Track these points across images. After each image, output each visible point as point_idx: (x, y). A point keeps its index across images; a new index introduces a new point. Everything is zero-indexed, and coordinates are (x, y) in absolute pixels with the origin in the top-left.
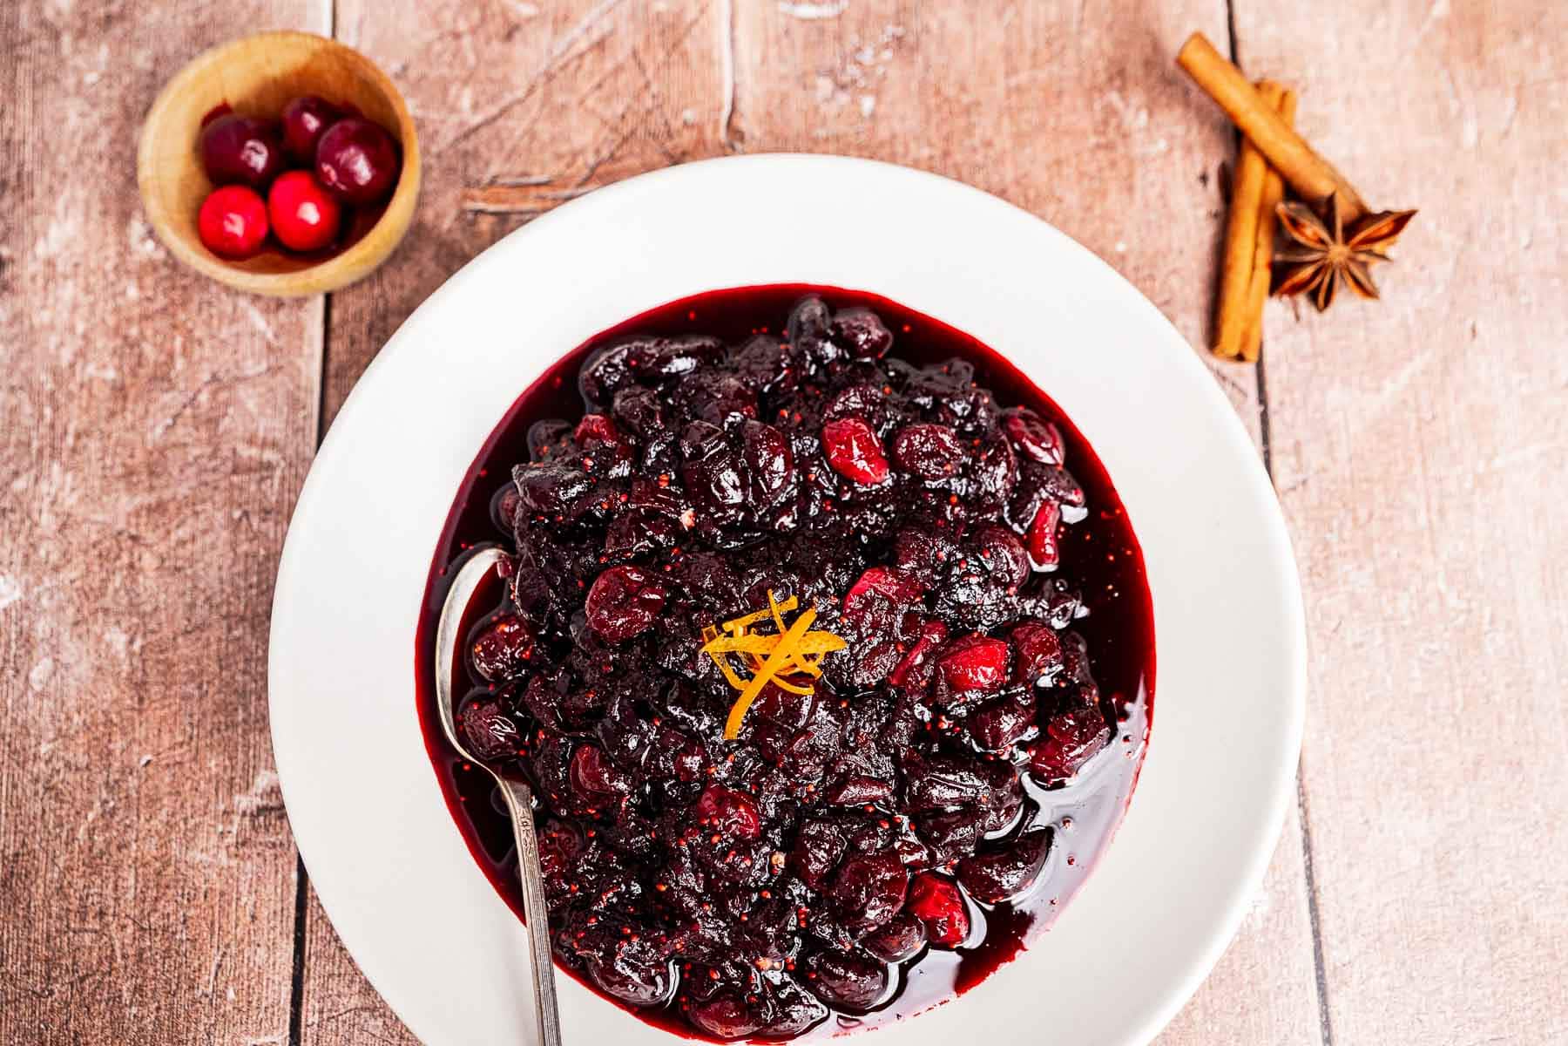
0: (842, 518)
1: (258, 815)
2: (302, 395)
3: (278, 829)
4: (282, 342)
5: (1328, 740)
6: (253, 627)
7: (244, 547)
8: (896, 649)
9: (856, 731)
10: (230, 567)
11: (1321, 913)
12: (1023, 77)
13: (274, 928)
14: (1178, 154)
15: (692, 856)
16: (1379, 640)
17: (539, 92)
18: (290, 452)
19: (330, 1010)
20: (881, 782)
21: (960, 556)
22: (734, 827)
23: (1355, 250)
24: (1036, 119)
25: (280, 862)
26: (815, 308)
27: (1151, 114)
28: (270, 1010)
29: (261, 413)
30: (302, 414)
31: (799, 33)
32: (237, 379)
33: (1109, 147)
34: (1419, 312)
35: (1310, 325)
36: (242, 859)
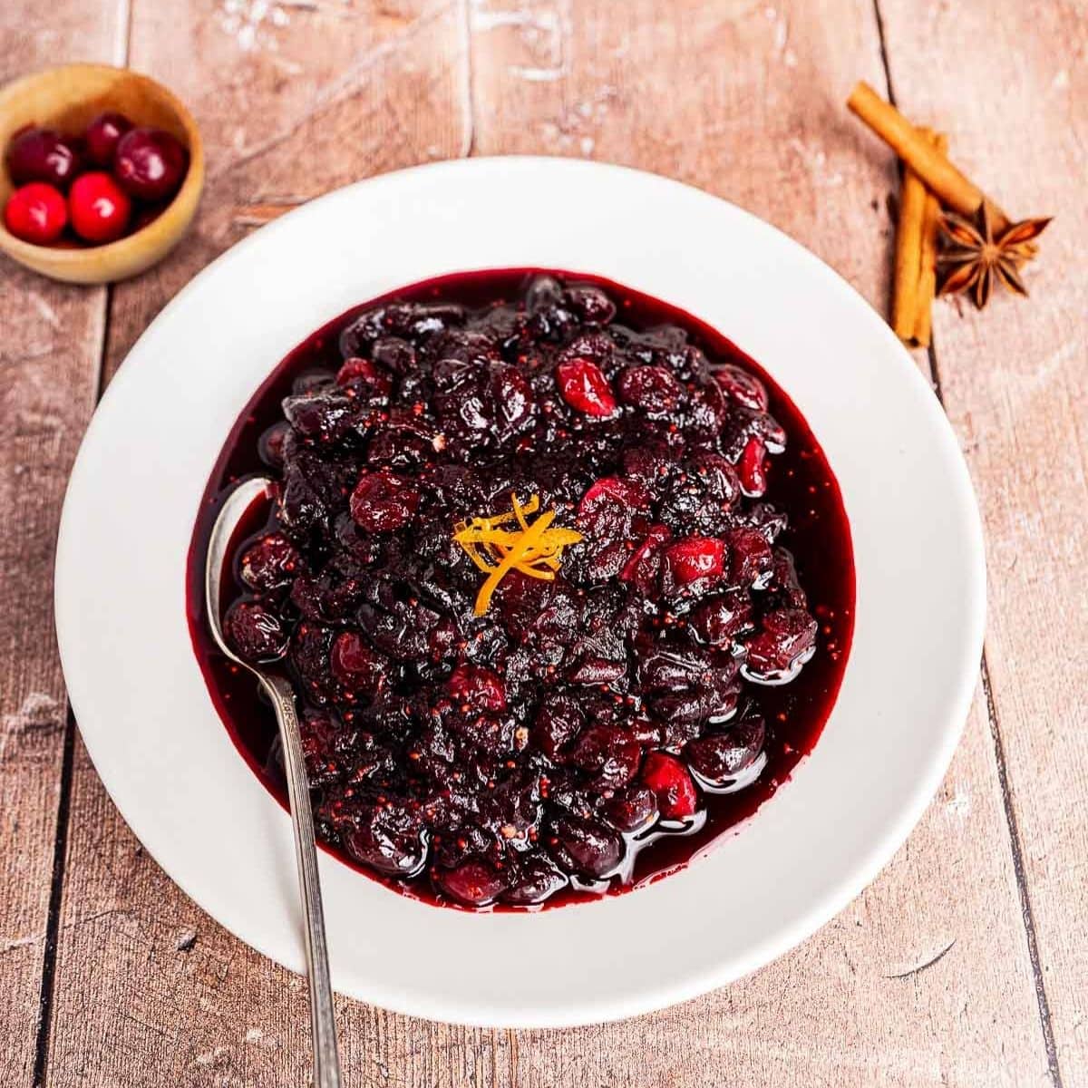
0: (576, 442)
1: (26, 732)
2: (83, 371)
3: (44, 746)
4: (66, 329)
5: (1012, 662)
6: (29, 567)
7: (24, 498)
8: (626, 547)
9: (591, 616)
10: (11, 514)
11: (1016, 812)
12: (719, 127)
13: (37, 835)
14: (852, 186)
15: (444, 726)
16: (1051, 576)
17: (303, 133)
18: (71, 417)
19: (87, 913)
20: (615, 663)
21: (680, 471)
22: (482, 699)
23: (1005, 250)
24: (730, 157)
25: (45, 775)
26: (547, 284)
27: (827, 155)
28: (29, 913)
29: (45, 387)
30: (82, 387)
31: (528, 91)
32: (25, 359)
33: (794, 180)
34: (1063, 312)
35: (972, 321)
36: (9, 772)
